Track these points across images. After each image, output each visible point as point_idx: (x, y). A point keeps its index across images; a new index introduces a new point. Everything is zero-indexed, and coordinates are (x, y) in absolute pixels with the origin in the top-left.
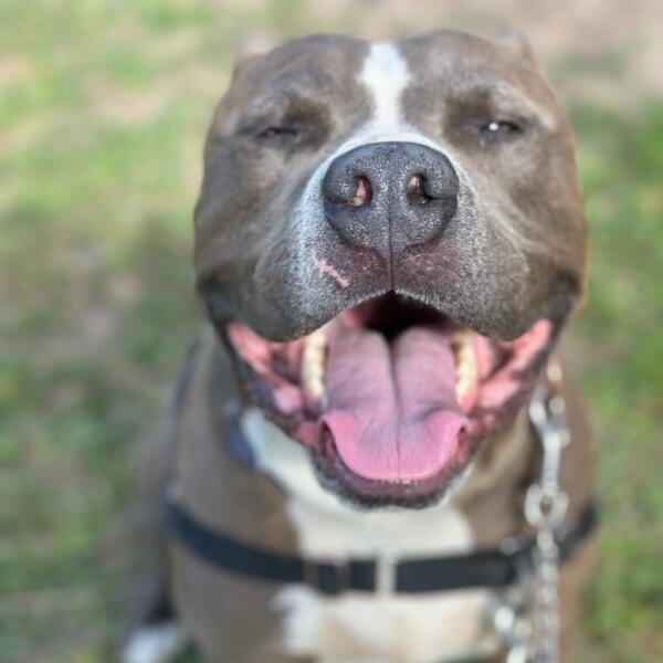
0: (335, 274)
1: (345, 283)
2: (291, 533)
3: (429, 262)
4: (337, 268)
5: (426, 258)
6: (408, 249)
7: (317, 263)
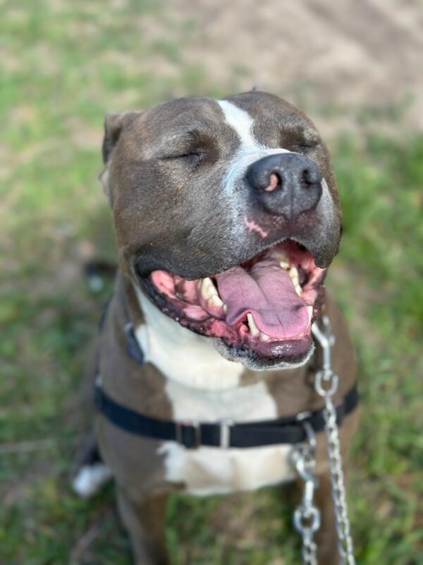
0: (259, 229)
1: (264, 235)
2: (167, 405)
3: (311, 220)
4: (260, 225)
5: (309, 218)
6: (301, 213)
7: (248, 224)
